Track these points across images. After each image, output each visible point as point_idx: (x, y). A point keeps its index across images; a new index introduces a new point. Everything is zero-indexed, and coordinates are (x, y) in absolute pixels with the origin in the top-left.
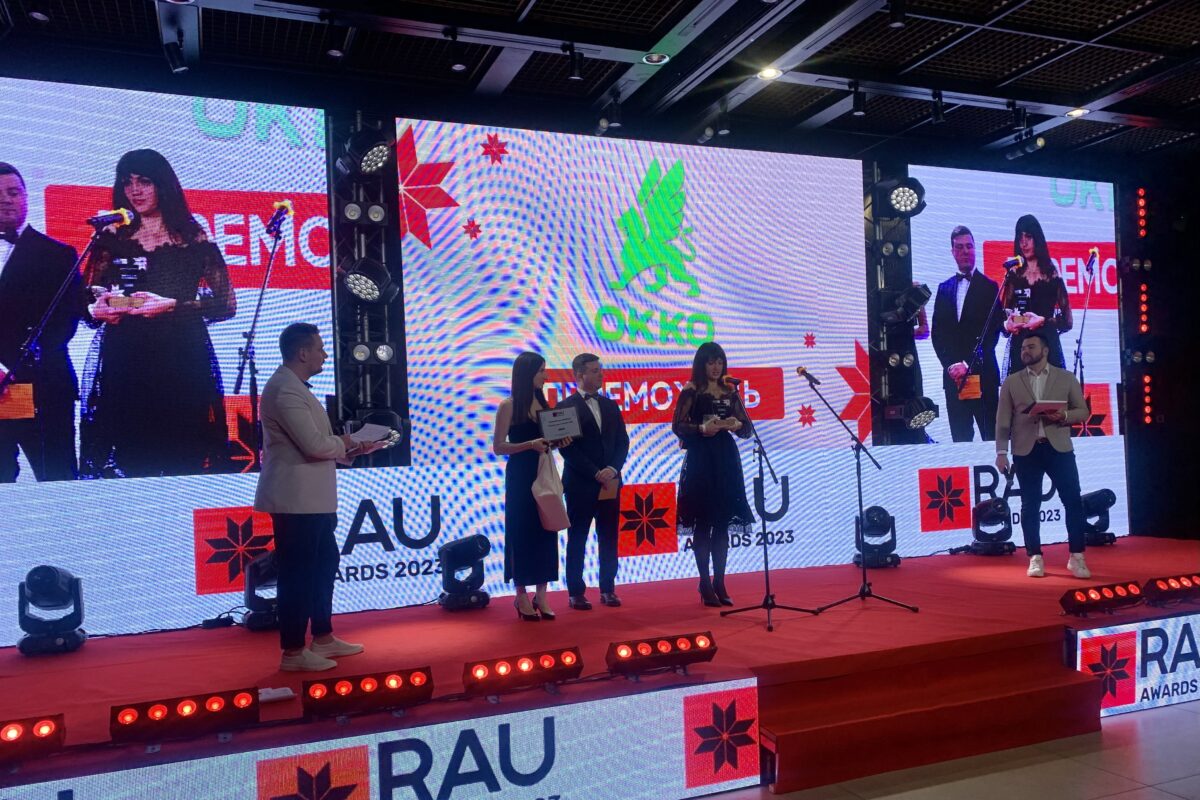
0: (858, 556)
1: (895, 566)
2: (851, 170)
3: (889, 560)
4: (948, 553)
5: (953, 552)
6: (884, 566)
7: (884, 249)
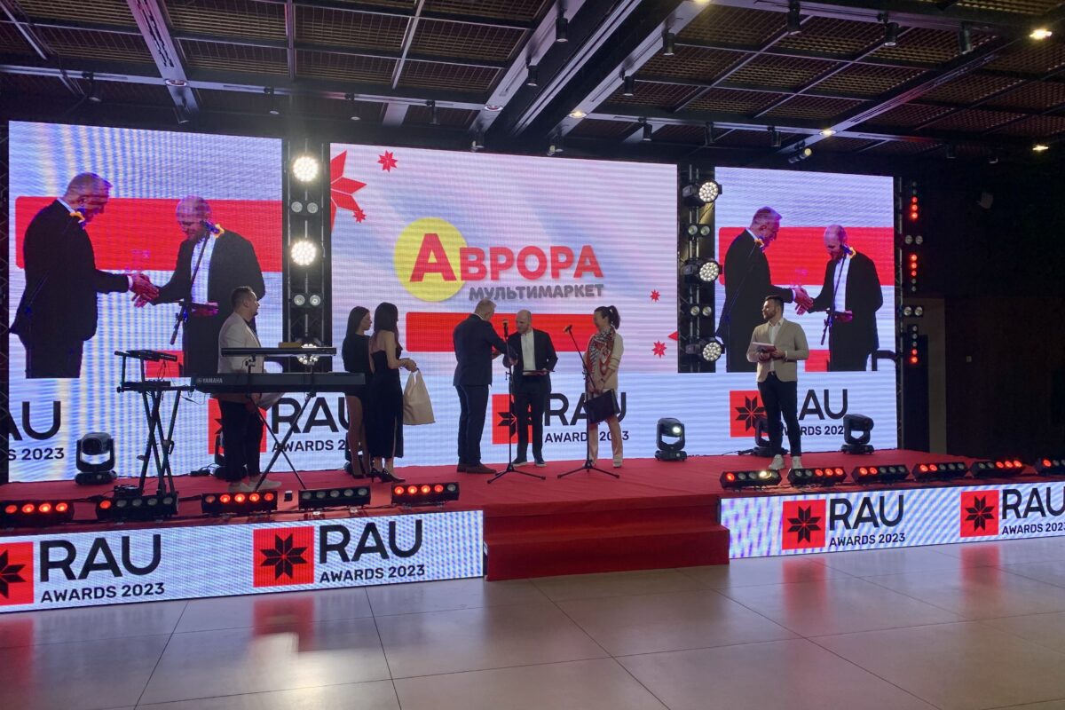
0: (658, 452)
1: (683, 460)
2: (669, 172)
3: (678, 455)
4: (737, 454)
5: (741, 453)
6: (676, 460)
7: (690, 231)
